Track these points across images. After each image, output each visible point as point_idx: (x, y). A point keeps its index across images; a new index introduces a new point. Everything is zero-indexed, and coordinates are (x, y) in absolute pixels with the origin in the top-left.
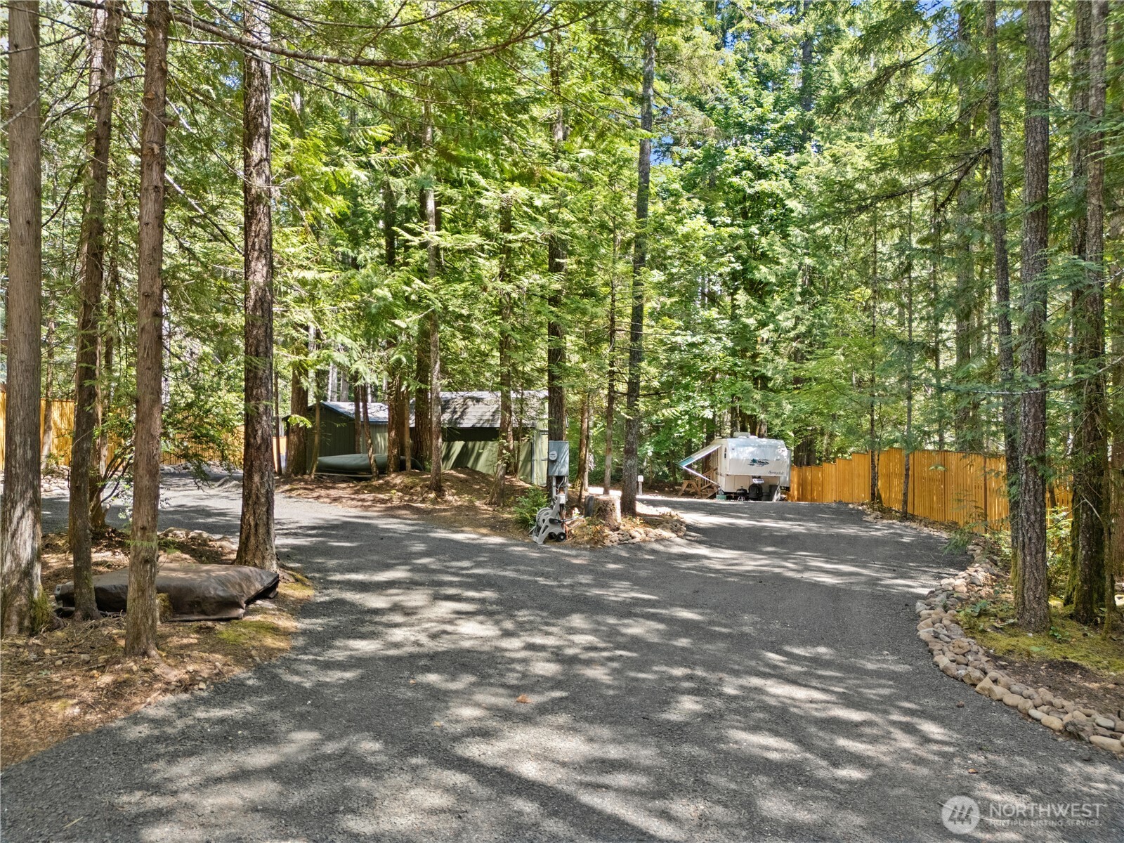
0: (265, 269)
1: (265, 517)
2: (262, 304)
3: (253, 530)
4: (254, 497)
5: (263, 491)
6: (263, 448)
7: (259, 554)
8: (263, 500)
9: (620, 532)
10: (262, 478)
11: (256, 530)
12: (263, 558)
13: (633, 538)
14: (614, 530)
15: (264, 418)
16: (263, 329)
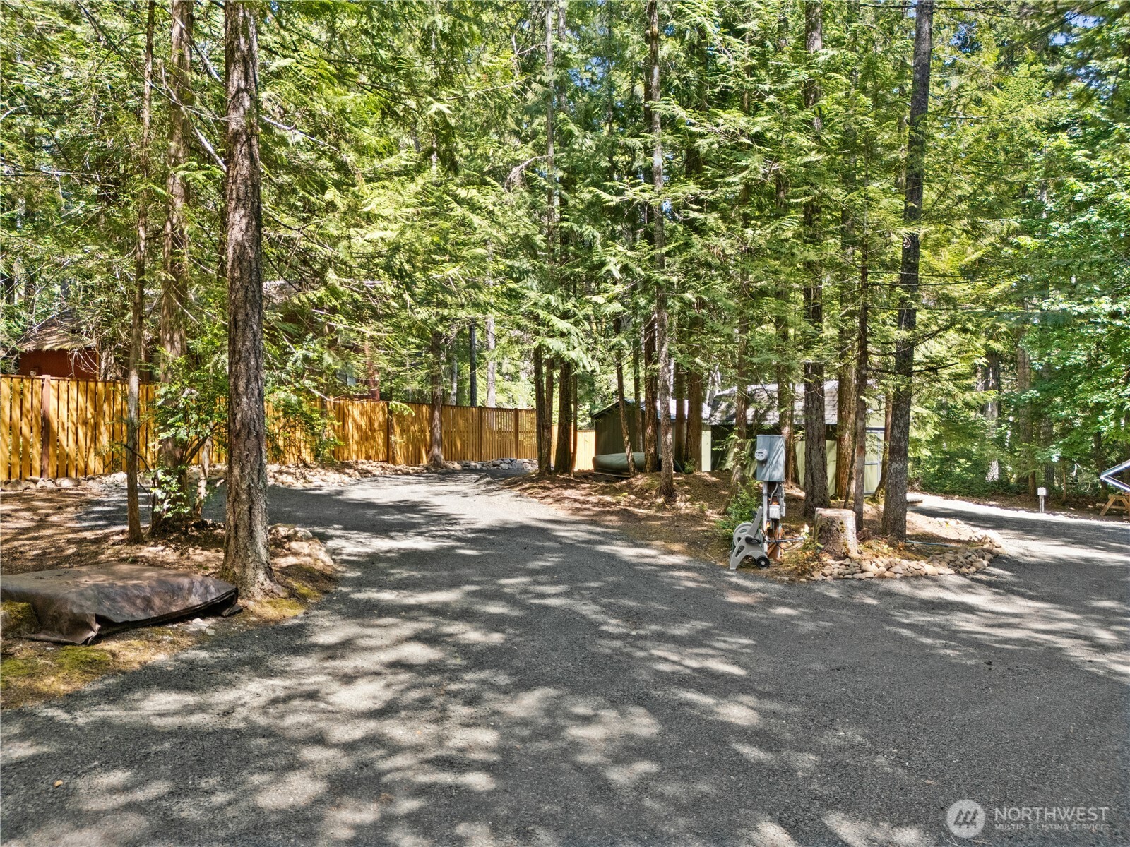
0: (244, 221)
1: (246, 518)
2: (241, 263)
3: (233, 532)
4: (234, 493)
5: (244, 486)
6: (243, 435)
7: (238, 562)
8: (244, 497)
9: (847, 561)
10: (242, 470)
11: (236, 532)
12: (245, 566)
13: (863, 571)
14: (838, 558)
15: (245, 399)
16: (242, 292)
